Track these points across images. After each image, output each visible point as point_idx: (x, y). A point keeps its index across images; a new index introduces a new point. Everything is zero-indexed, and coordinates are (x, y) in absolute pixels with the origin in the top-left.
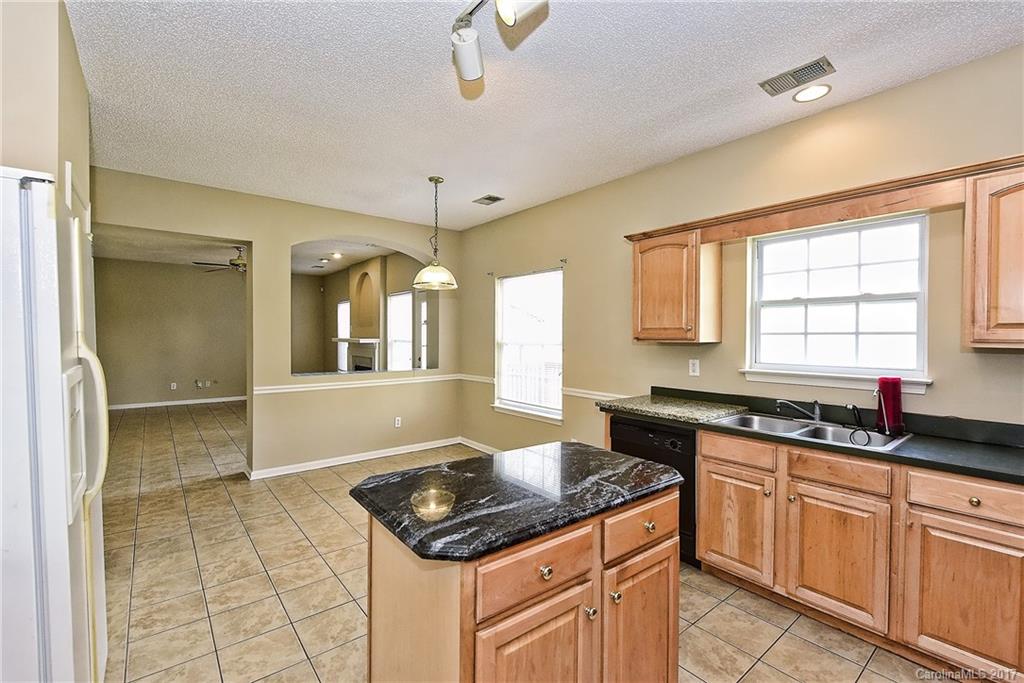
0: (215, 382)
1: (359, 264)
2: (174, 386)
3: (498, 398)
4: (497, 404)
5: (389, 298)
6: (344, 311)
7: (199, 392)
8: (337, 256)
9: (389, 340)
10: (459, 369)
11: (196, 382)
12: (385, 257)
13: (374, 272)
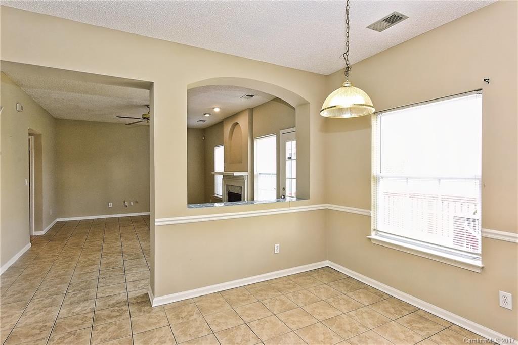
0: (137, 202)
1: (231, 117)
2: (111, 205)
3: (374, 230)
4: (373, 236)
5: (255, 141)
6: (219, 153)
7: (126, 208)
8: (217, 110)
9: (255, 173)
10: (326, 199)
11: (124, 202)
12: (253, 108)
13: (243, 122)
